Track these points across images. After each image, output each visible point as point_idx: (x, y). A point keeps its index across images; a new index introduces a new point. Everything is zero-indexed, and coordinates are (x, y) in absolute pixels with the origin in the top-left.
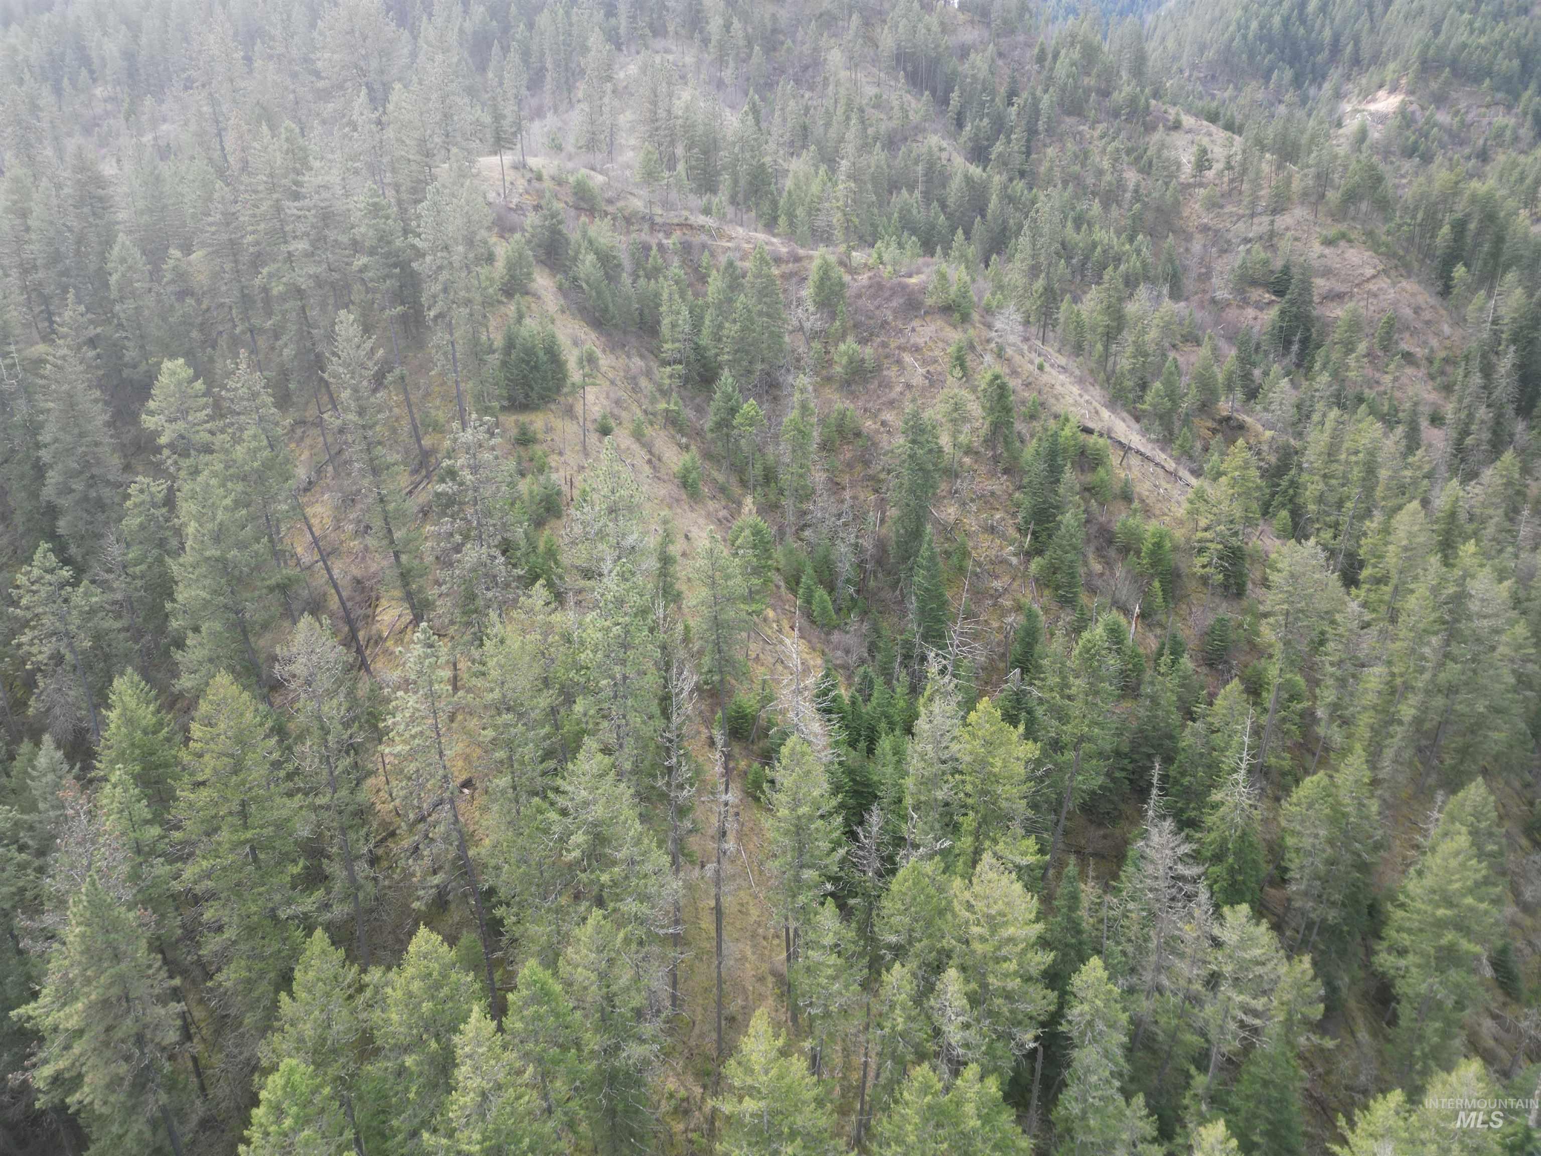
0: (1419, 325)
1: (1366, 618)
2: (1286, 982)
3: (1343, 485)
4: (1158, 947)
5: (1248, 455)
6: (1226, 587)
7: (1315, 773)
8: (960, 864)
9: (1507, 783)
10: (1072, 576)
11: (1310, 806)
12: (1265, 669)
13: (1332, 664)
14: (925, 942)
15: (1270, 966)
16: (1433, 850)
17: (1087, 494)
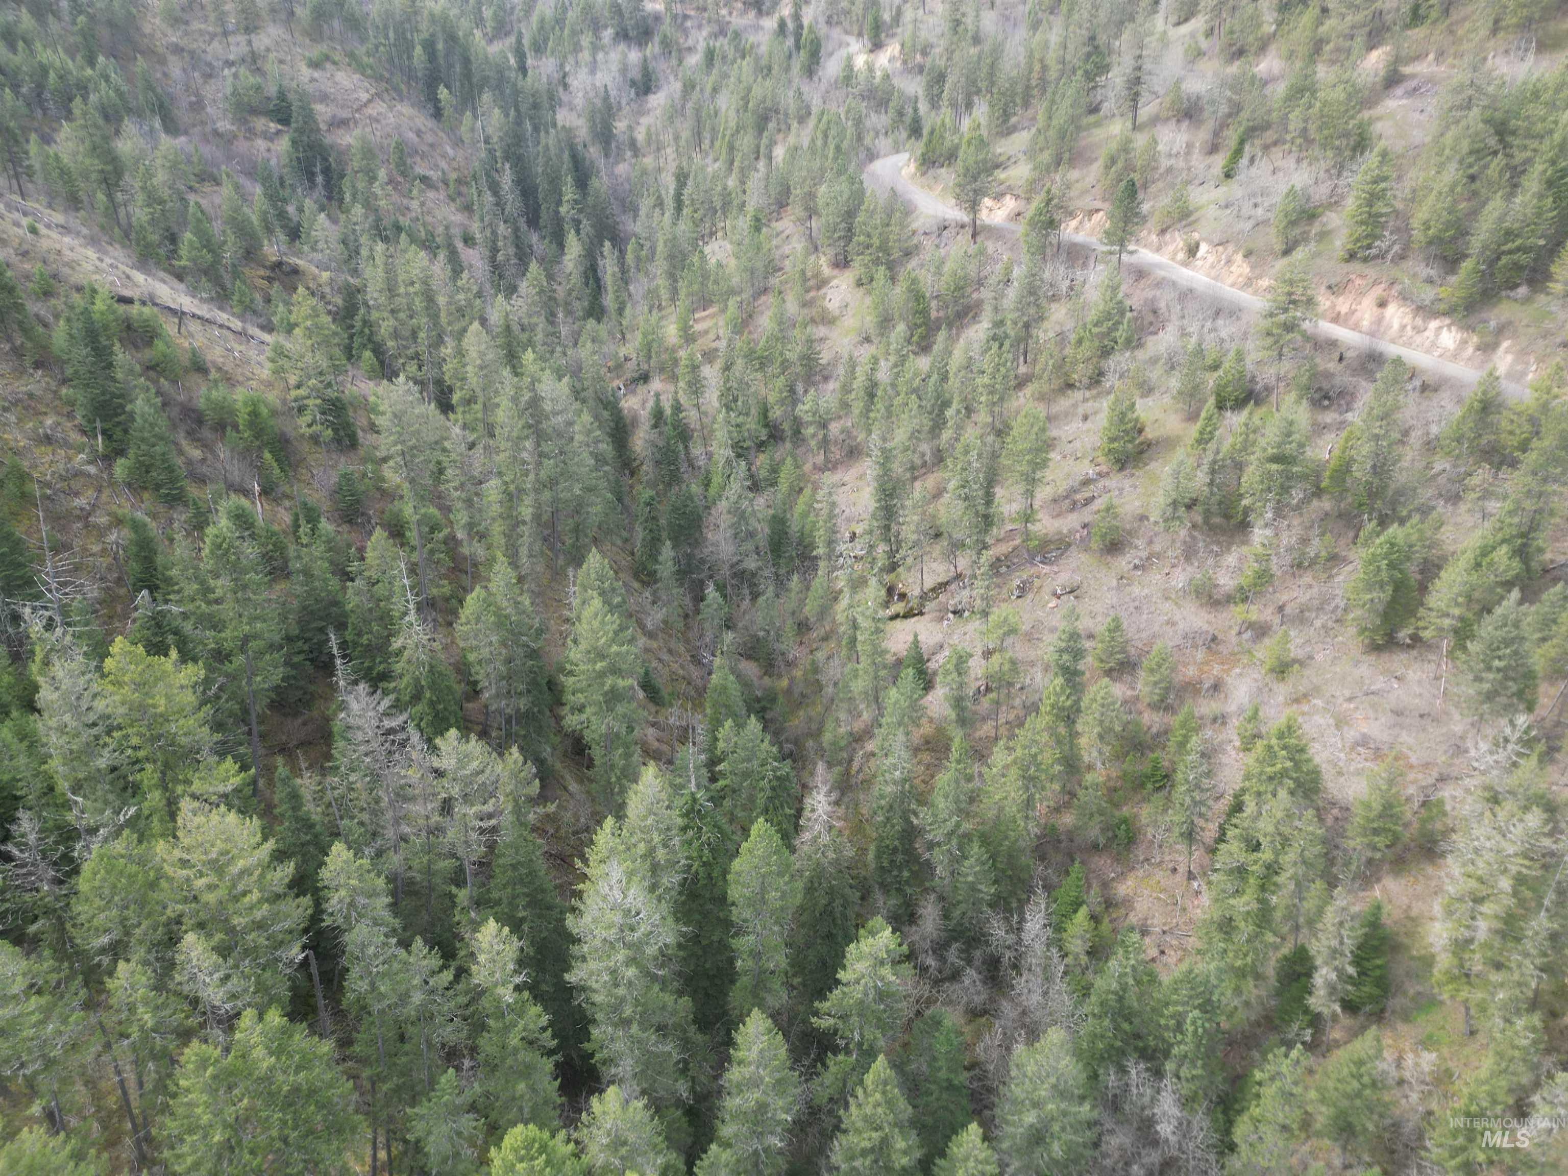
0: (425, 148)
1: (471, 439)
2: (505, 777)
3: (411, 317)
4: (391, 802)
5: (313, 301)
6: (339, 441)
7: (472, 590)
8: (155, 823)
9: (613, 544)
10: (170, 469)
11: (478, 620)
12: (401, 510)
13: (456, 489)
14: (145, 924)
15: (488, 772)
16: (579, 619)
17: (152, 374)
